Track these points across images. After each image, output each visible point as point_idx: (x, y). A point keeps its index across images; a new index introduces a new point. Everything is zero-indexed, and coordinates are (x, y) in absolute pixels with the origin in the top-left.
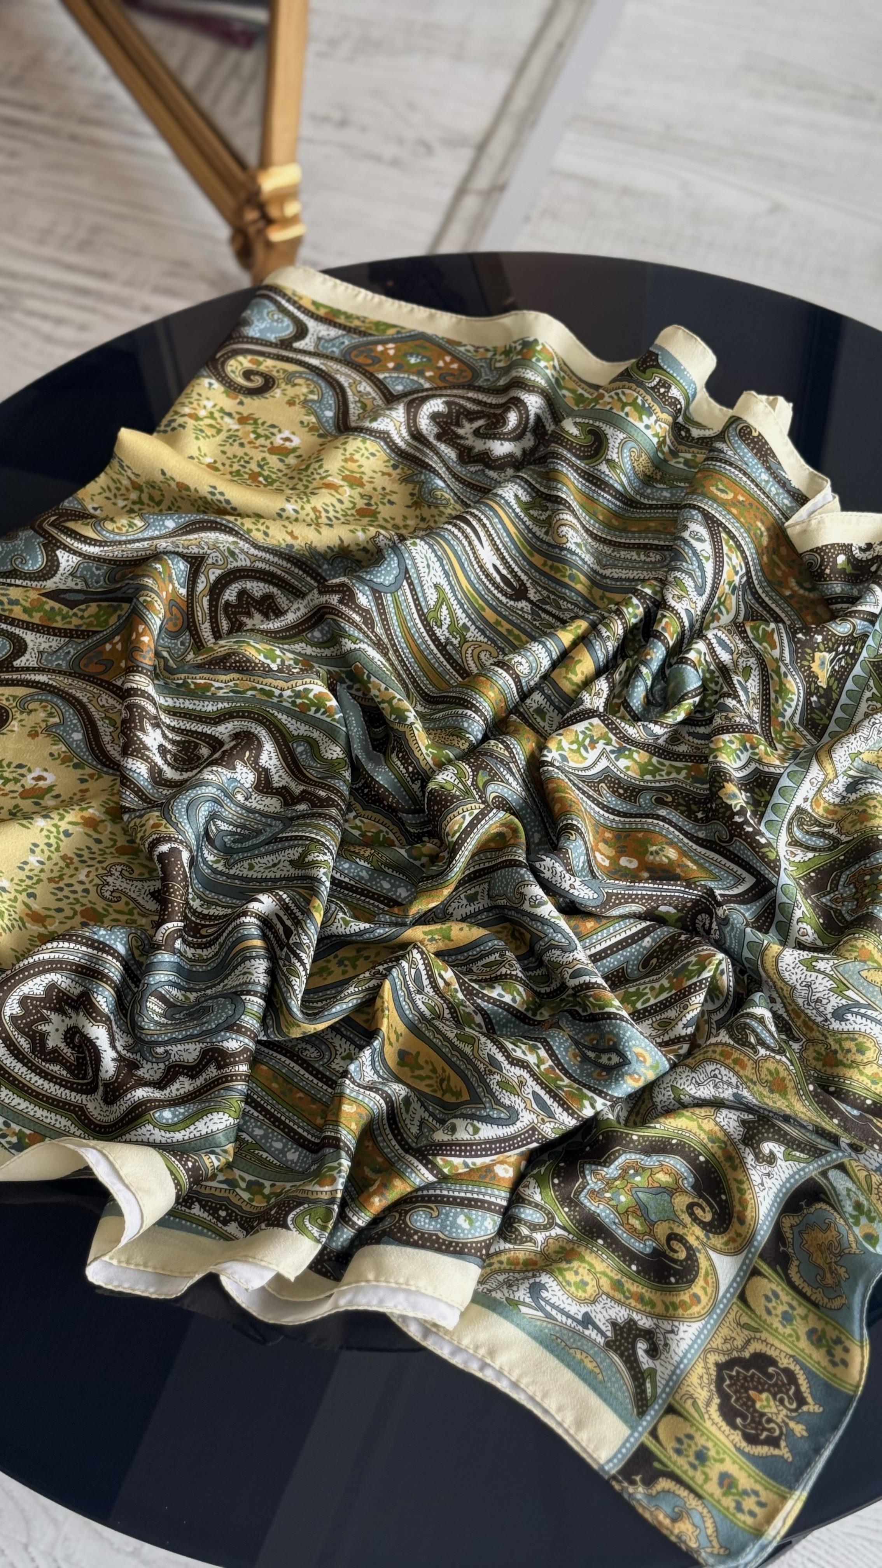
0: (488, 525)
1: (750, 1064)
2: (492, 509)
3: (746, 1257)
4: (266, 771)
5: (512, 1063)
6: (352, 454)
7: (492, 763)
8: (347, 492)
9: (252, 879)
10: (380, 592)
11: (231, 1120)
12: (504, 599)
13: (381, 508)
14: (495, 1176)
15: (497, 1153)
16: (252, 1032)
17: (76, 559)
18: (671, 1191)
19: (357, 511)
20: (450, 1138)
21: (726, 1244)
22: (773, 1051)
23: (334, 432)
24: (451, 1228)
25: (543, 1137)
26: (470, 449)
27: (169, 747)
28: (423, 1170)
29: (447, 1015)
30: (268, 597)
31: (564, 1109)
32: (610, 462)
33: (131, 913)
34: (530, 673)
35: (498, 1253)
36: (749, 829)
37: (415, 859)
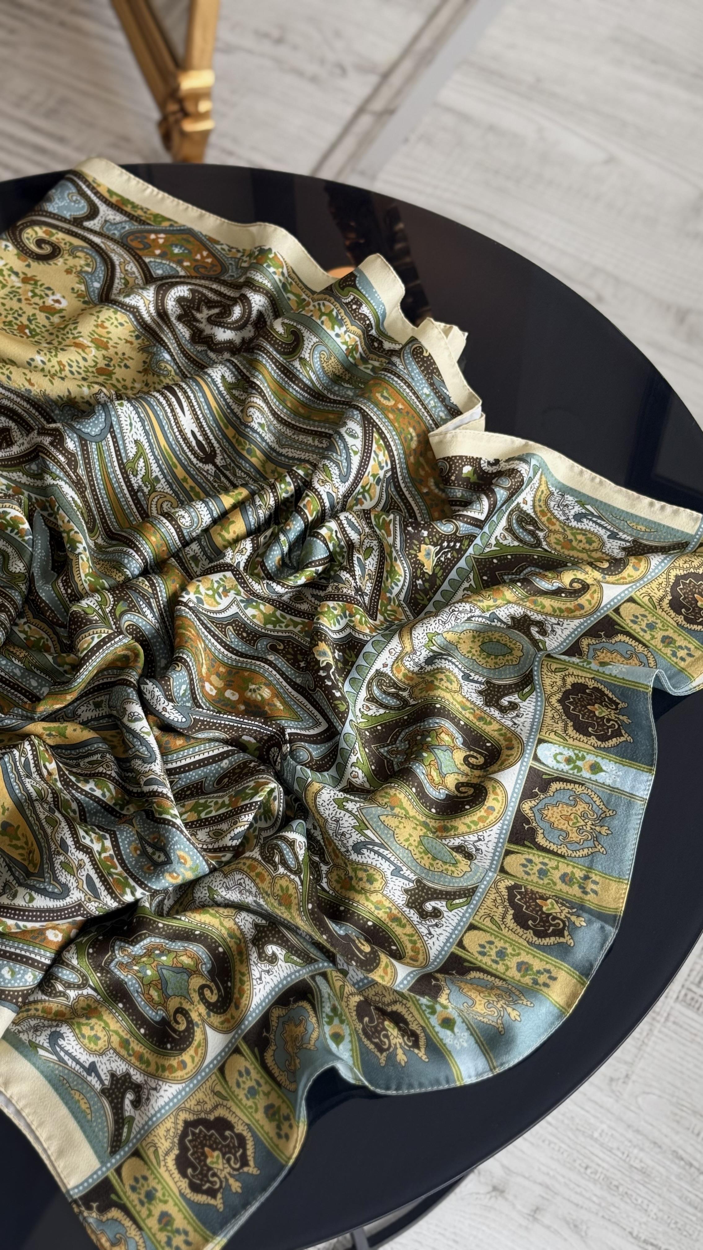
0: (192, 397)
1: (268, 879)
2: (198, 384)
3: (234, 1037)
5: (78, 848)
6: (103, 322)
7: (133, 596)
8: (93, 353)
10: (86, 441)
12: (195, 461)
13: (117, 370)
14: (45, 938)
15: (45, 921)
18: (189, 972)
19: (97, 369)
20: (10, 902)
21: (222, 1023)
22: (291, 871)
23: (96, 301)
25: (88, 913)
26: (201, 331)
29: (50, 799)
30: (6, 430)
31: (109, 893)
32: (302, 360)
34: (191, 526)
35: (36, 1002)
36: (330, 683)
37: (59, 666)
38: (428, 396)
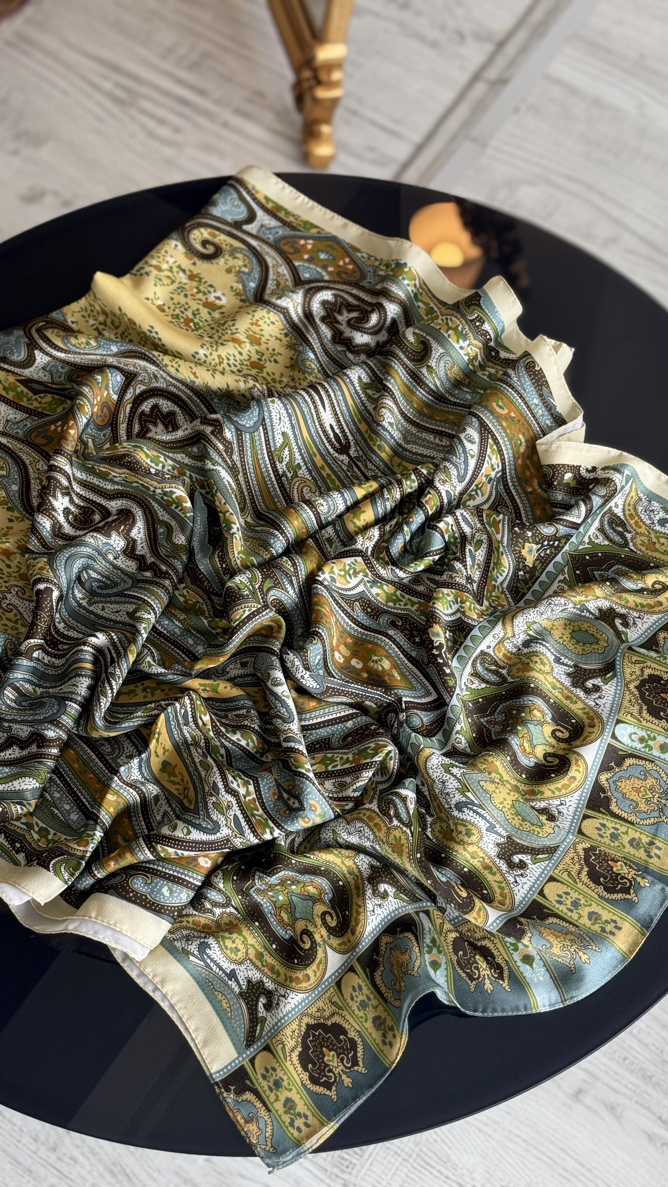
0: (333, 396)
1: (384, 829)
2: (338, 384)
3: (349, 957)
4: (134, 541)
5: (227, 791)
6: (257, 320)
7: (278, 574)
8: (248, 348)
9: (100, 619)
10: (241, 431)
11: (38, 785)
12: (332, 451)
13: (268, 364)
14: (198, 864)
15: (199, 851)
16: (66, 727)
17: (47, 359)
18: (314, 900)
19: (251, 363)
20: (170, 833)
21: (340, 945)
22: (403, 823)
23: (252, 300)
24: (157, 894)
25: (234, 846)
26: (342, 333)
27: (73, 509)
28: (147, 851)
29: (202, 744)
30: (172, 414)
31: (252, 831)
32: (429, 367)
33: (16, 622)
34: (328, 512)
35: (188, 915)
36: (441, 661)
37: (213, 629)
38: (537, 405)
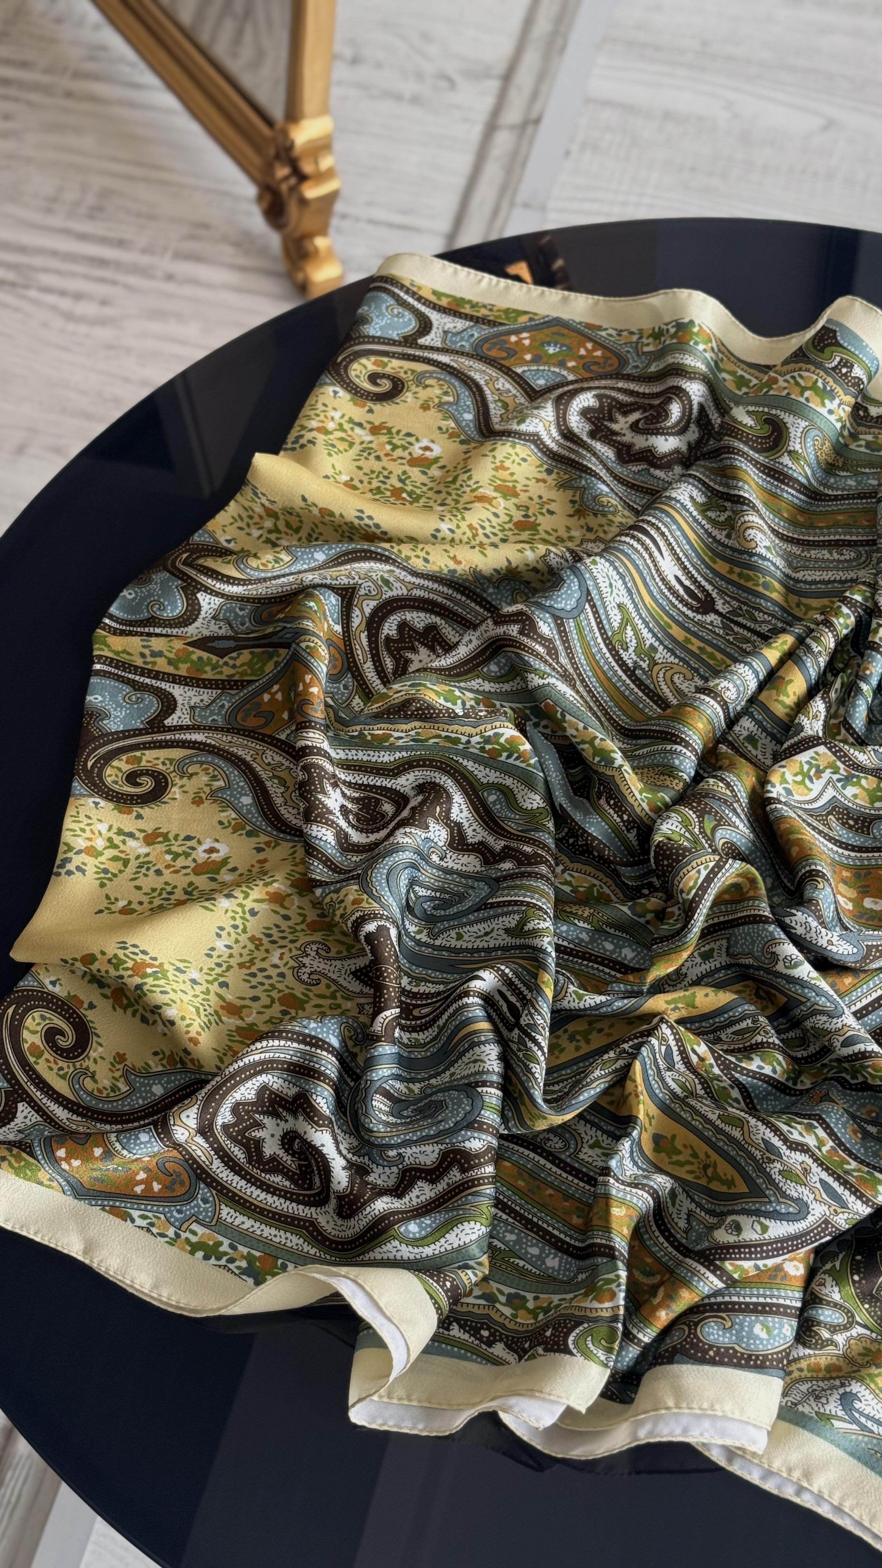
0: (667, 533)
2: (668, 515)
4: (459, 825)
5: (790, 1148)
6: (502, 462)
7: (715, 805)
8: (502, 504)
9: (462, 950)
10: (562, 619)
11: (483, 1228)
12: (690, 613)
13: (540, 520)
14: (786, 1275)
15: (789, 1252)
16: (494, 1128)
17: (218, 601)
19: (515, 524)
20: (736, 1238)
23: (478, 438)
24: (749, 1339)
25: (837, 1229)
26: (629, 446)
27: (350, 806)
28: (712, 1278)
29: (700, 1091)
30: (431, 628)
31: (857, 1197)
32: (792, 453)
33: (333, 996)
34: (736, 698)
35: (797, 1360)
37: (640, 917)
